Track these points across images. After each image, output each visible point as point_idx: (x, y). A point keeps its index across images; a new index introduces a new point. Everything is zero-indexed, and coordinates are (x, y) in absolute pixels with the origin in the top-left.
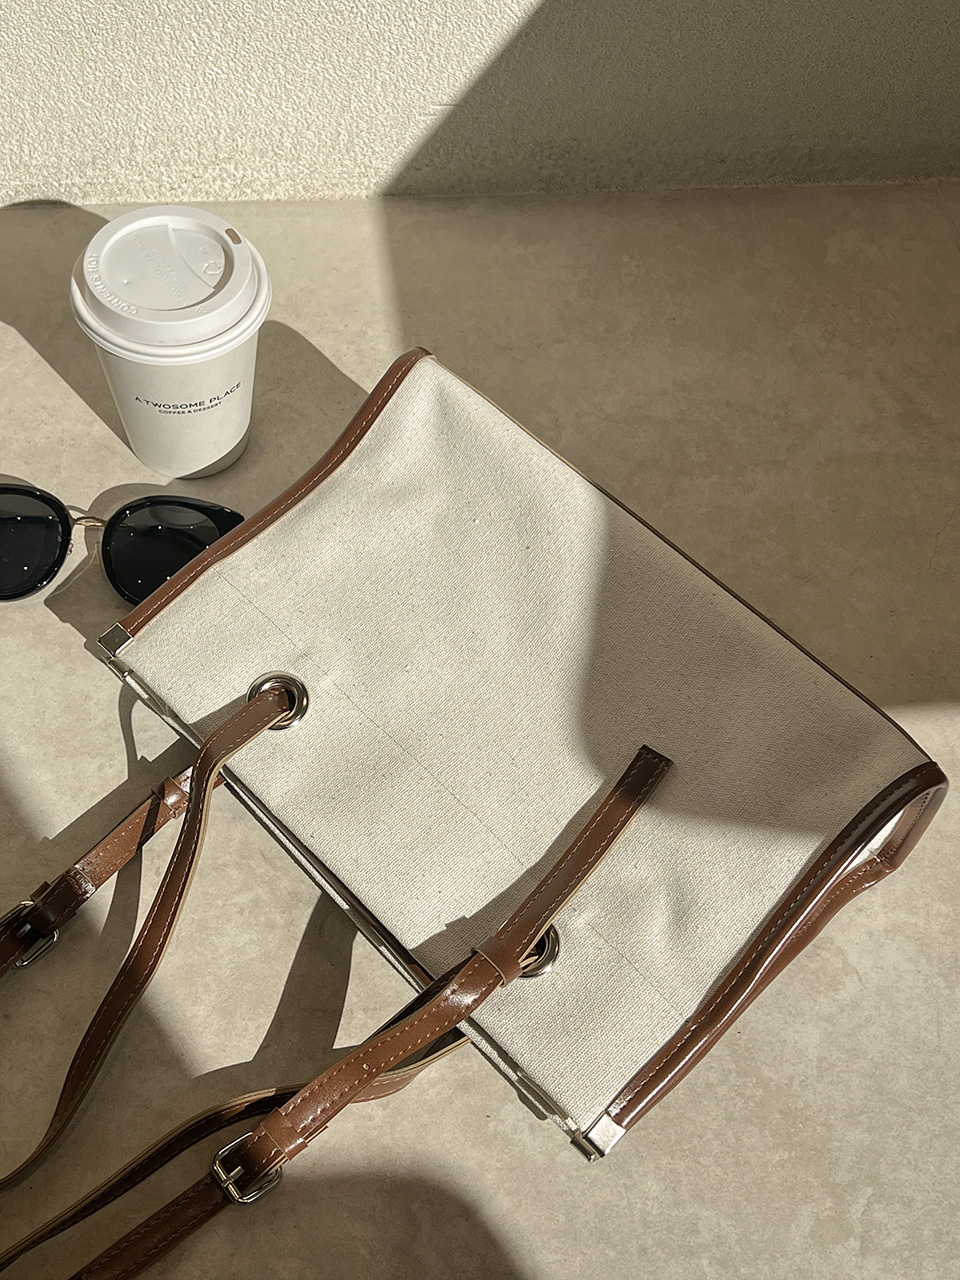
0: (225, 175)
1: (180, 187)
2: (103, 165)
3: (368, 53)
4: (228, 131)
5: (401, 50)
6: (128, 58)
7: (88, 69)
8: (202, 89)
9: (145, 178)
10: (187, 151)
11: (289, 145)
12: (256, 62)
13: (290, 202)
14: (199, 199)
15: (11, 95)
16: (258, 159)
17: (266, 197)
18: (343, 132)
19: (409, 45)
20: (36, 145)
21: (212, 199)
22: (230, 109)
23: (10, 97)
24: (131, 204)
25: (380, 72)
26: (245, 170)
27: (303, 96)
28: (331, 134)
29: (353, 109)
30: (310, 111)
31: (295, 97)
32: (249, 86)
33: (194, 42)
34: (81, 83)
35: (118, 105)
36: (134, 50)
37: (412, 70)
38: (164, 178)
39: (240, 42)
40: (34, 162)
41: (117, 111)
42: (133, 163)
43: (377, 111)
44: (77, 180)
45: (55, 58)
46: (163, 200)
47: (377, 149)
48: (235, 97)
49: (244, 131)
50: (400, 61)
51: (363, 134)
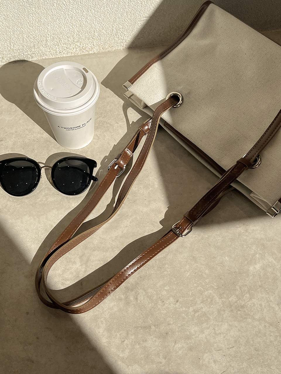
0: (77, 47)
1: (62, 52)
2: (37, 47)
3: (121, 3)
4: (77, 32)
6: (43, 12)
7: (30, 17)
8: (68, 20)
9: (51, 50)
10: (64, 40)
11: (97, 35)
12: (85, 9)
13: (99, 53)
14: (69, 55)
15: (6, 27)
16: (87, 40)
17: (90, 52)
18: (114, 29)
20: (15, 43)
21: (73, 55)
22: (77, 25)
23: (5, 28)
24: (47, 59)
25: (126, 8)
26: (83, 44)
27: (101, 19)
28: (111, 30)
29: (117, 21)
30: (103, 23)
31: (98, 20)
32: (83, 17)
33: (64, 5)
34: (28, 21)
35: (41, 27)
36: (45, 9)
37: (136, 7)
38: (57, 49)
39: (79, 3)
40: (15, 48)
41: (41, 29)
42: (47, 46)
43: (125, 21)
44: (29, 52)
45: (19, 14)
46: (57, 56)
47: (125, 34)
48: (79, 21)
49: (82, 32)
50: (132, 4)
51: (121, 29)
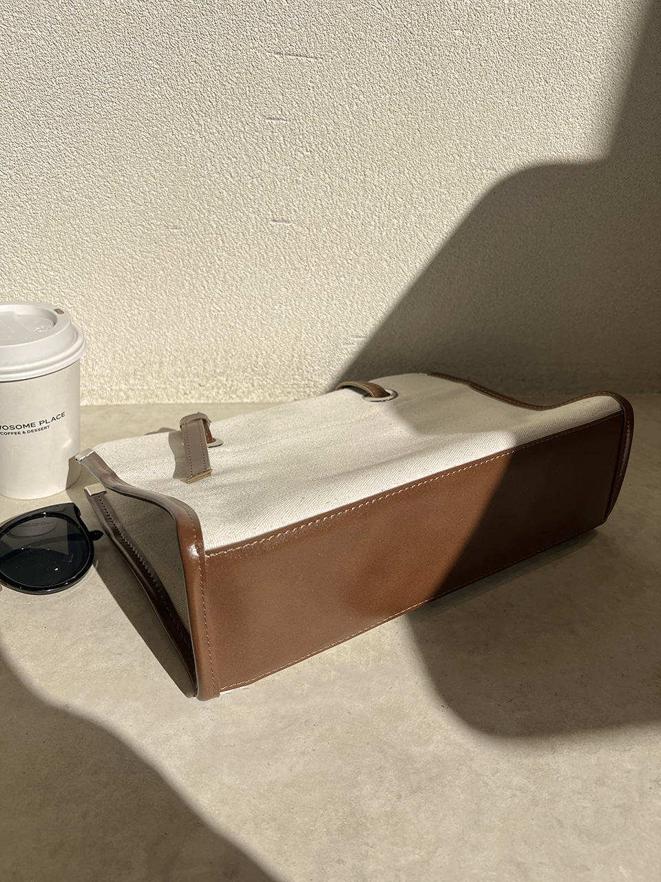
0: (220, 385)
1: (190, 393)
2: (141, 376)
3: (314, 299)
4: (223, 352)
5: (334, 297)
6: (161, 297)
7: (135, 306)
8: (207, 322)
9: (168, 386)
10: (196, 367)
11: (261, 364)
12: (243, 303)
13: (260, 403)
14: (202, 401)
15: (83, 323)
16: (241, 373)
17: (245, 400)
18: (296, 355)
19: (340, 294)
20: (97, 360)
21: (210, 401)
22: (226, 337)
23: (82, 325)
24: (158, 404)
25: (321, 313)
26: (233, 381)
27: (272, 329)
28: (288, 357)
29: (302, 339)
30: (276, 339)
31: (267, 330)
32: (238, 321)
33: (204, 287)
34: (129, 315)
35: (153, 332)
36: (165, 292)
37: (341, 312)
38: (180, 386)
39: (234, 288)
40: (95, 373)
41: (152, 337)
42: (161, 375)
43: (317, 341)
44: (123, 386)
45: (113, 297)
46: (179, 402)
47: (316, 368)
48: (229, 329)
49: (234, 353)
50: (334, 306)
51: (308, 357)
